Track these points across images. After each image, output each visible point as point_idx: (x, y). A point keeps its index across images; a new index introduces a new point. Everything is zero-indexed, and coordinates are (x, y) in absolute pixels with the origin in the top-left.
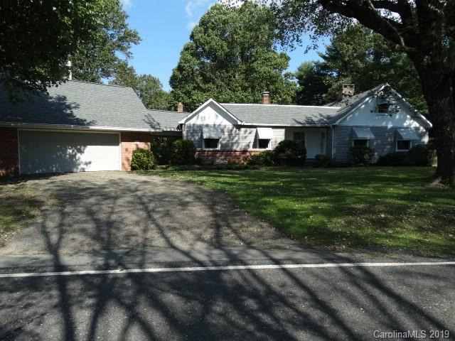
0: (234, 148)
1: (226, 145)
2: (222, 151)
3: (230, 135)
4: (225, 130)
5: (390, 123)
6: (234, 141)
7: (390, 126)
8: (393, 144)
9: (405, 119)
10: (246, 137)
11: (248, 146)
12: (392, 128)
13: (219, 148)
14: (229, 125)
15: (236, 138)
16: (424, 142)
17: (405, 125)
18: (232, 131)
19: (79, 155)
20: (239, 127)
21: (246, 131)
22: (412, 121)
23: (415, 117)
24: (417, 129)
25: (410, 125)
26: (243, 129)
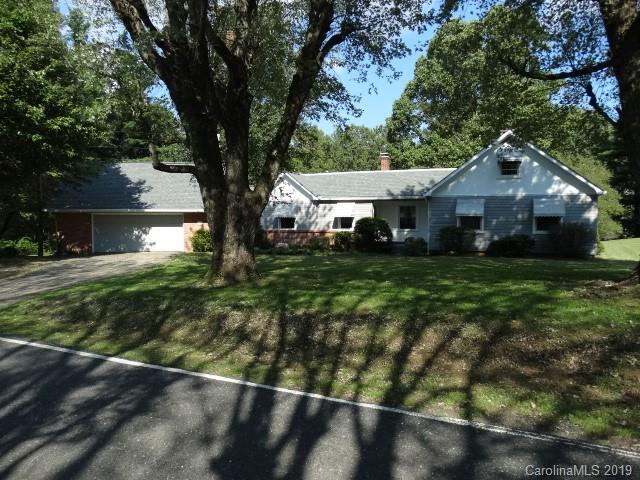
0: (312, 228)
1: (303, 225)
2: (298, 232)
3: (307, 213)
4: (303, 207)
5: (521, 190)
6: (312, 220)
7: (521, 194)
8: (527, 223)
9: (550, 183)
10: (325, 216)
11: (328, 226)
12: (524, 199)
13: (295, 228)
14: (307, 201)
15: (314, 217)
16: (588, 219)
17: (550, 191)
18: (309, 207)
19: (144, 236)
20: (317, 203)
21: (325, 208)
22: (563, 185)
23: (568, 178)
24: (573, 197)
25: (559, 191)
26: (321, 206)
